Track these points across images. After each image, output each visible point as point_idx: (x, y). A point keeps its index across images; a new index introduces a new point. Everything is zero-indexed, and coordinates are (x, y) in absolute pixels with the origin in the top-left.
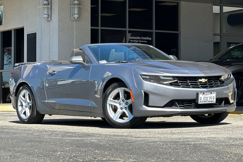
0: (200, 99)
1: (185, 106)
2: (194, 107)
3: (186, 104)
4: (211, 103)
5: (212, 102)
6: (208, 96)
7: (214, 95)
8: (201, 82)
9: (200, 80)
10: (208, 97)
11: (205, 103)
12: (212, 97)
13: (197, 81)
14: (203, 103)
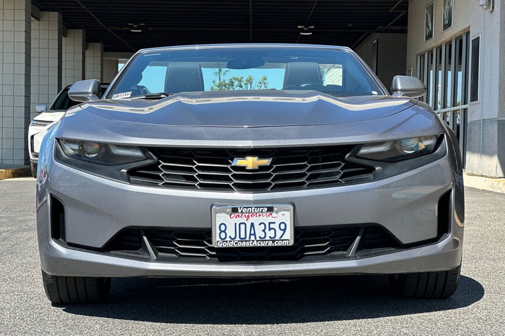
0: (218, 231)
1: (180, 249)
2: (210, 256)
3: (180, 243)
4: (270, 244)
5: (273, 241)
6: (255, 220)
7: (284, 217)
8: (243, 168)
9: (239, 162)
10: (256, 225)
11: (244, 244)
12: (274, 223)
13: (230, 164)
14: (235, 245)
